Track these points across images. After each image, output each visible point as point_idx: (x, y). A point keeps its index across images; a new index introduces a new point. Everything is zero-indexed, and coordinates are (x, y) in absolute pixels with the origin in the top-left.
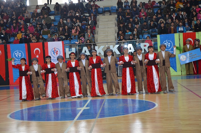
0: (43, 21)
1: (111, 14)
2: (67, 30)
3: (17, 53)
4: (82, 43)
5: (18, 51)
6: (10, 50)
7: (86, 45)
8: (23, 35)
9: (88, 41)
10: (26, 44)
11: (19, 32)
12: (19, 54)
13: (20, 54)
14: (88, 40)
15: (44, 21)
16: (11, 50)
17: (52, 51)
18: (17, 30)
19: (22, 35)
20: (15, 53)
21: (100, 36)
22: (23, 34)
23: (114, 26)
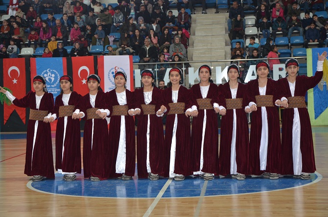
0: (97, 19)
1: (217, 12)
2: (138, 38)
3: (49, 74)
4: (165, 61)
5: (49, 71)
6: (35, 69)
7: (171, 64)
8: (60, 44)
9: (176, 59)
10: (65, 59)
11: (53, 38)
12: (51, 77)
13: (53, 75)
14: (176, 57)
15: (99, 21)
16: (37, 67)
17: (111, 72)
18: (50, 35)
19: (58, 45)
20: (45, 73)
21: (197, 50)
22: (60, 42)
23: (224, 32)
